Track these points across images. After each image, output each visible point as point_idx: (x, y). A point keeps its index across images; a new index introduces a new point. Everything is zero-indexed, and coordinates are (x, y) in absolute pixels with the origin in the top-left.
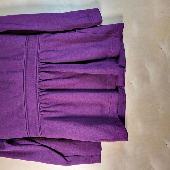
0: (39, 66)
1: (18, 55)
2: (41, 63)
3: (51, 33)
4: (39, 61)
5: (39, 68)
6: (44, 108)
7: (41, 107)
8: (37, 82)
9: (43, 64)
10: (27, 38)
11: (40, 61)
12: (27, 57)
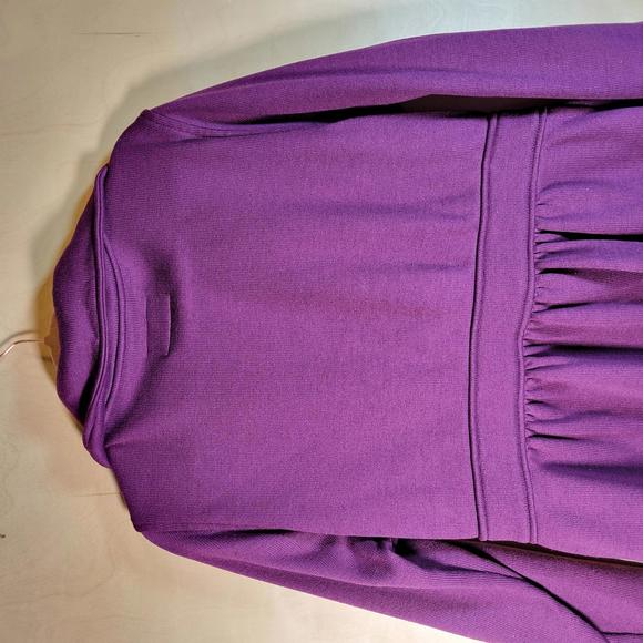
0: (539, 248)
1: (451, 200)
2: (543, 232)
3: (587, 110)
4: (536, 225)
5: (538, 256)
6: (540, 422)
7: (529, 419)
8: (527, 313)
9: (553, 237)
10: (493, 128)
11: (542, 227)
12: (489, 208)
